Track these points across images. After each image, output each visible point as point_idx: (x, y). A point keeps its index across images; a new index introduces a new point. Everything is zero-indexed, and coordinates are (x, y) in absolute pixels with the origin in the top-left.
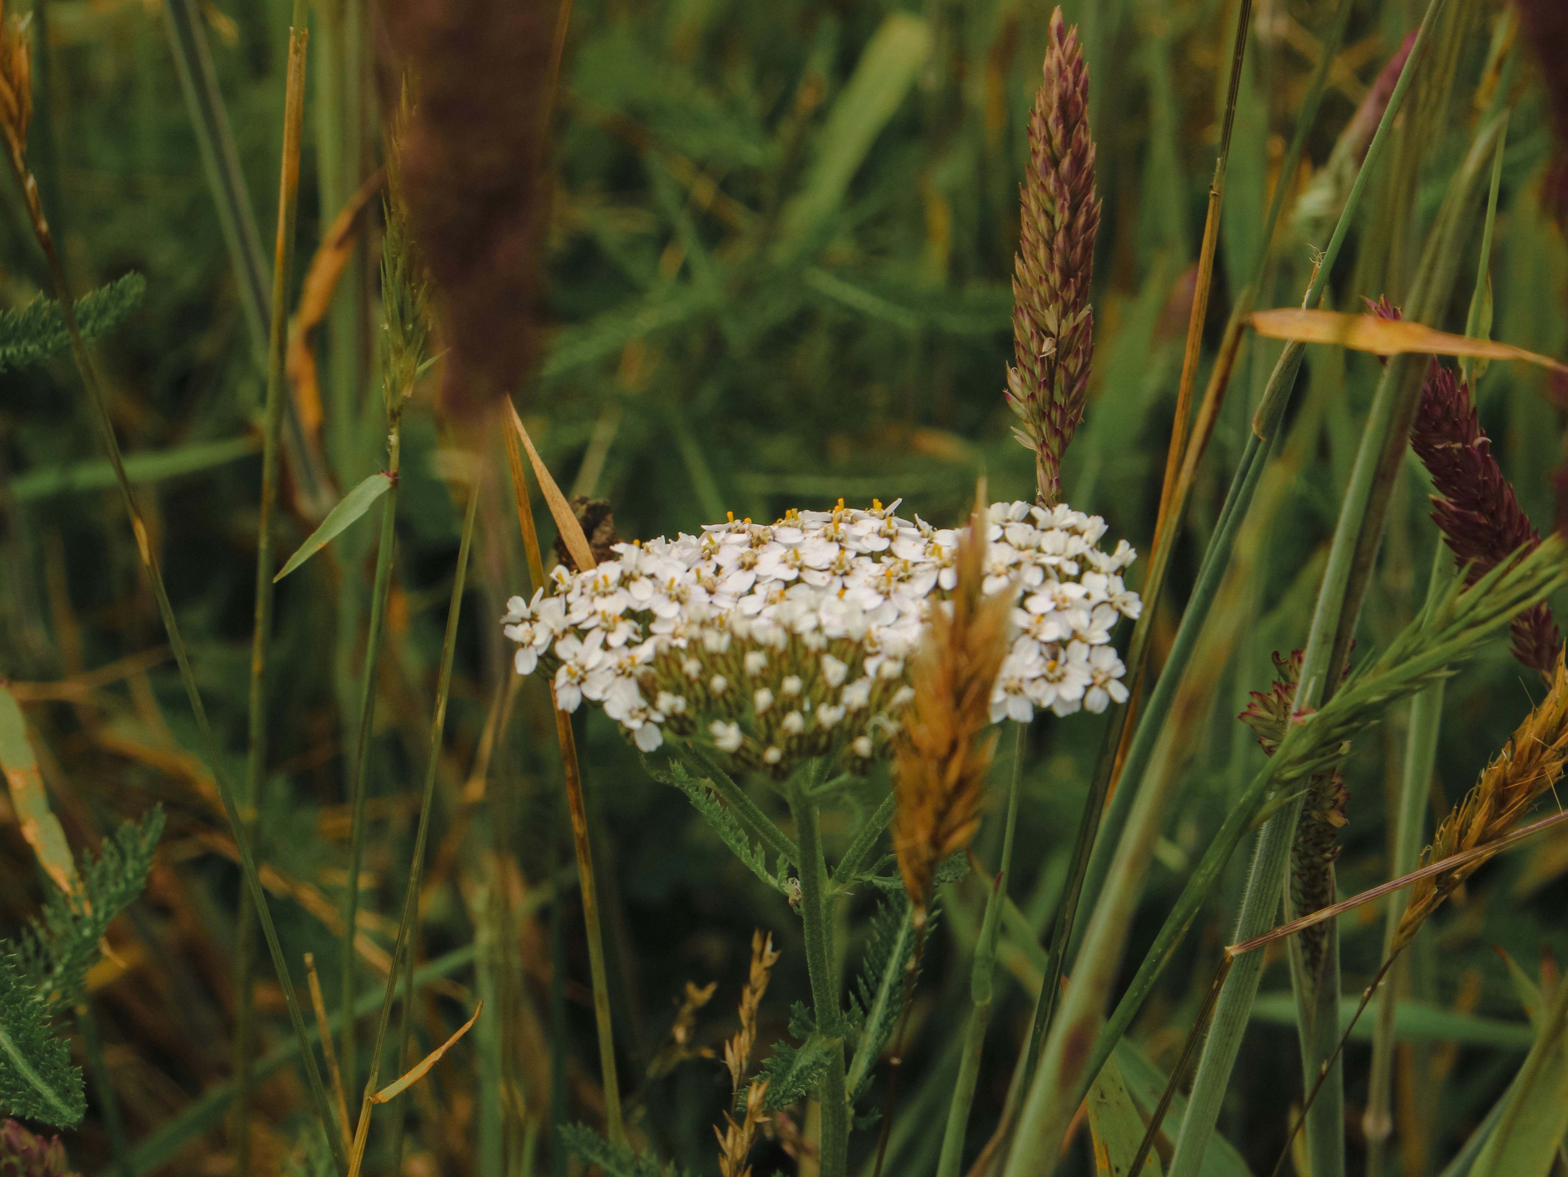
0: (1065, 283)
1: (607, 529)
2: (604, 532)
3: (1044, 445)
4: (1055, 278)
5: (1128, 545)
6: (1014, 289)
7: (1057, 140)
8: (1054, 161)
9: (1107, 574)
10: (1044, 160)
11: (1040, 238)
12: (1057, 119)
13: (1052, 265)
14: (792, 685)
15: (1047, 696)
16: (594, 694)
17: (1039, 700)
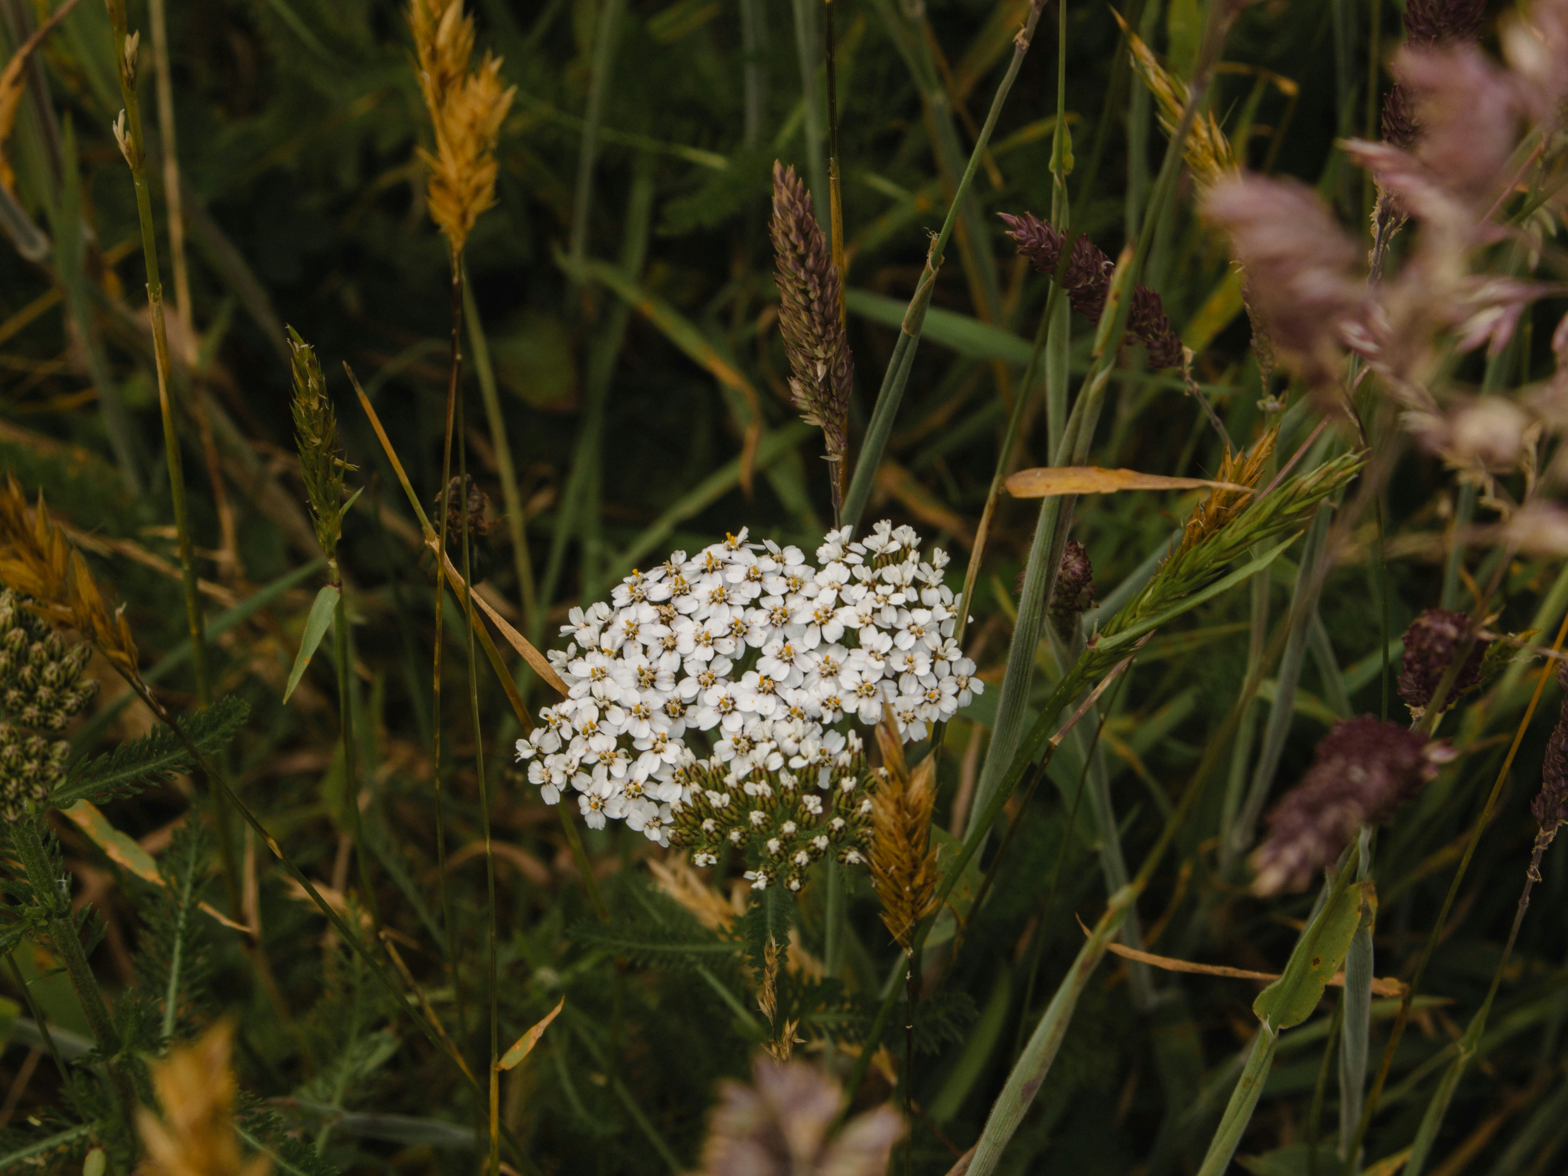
0: (825, 332)
1: (476, 497)
2: (474, 501)
3: (829, 422)
4: (818, 330)
5: (941, 551)
6: (783, 334)
7: (801, 250)
8: (801, 260)
9: (937, 587)
10: (793, 263)
11: (800, 306)
12: (797, 236)
13: (813, 320)
14: (789, 827)
15: (934, 714)
16: (616, 815)
17: (928, 718)
